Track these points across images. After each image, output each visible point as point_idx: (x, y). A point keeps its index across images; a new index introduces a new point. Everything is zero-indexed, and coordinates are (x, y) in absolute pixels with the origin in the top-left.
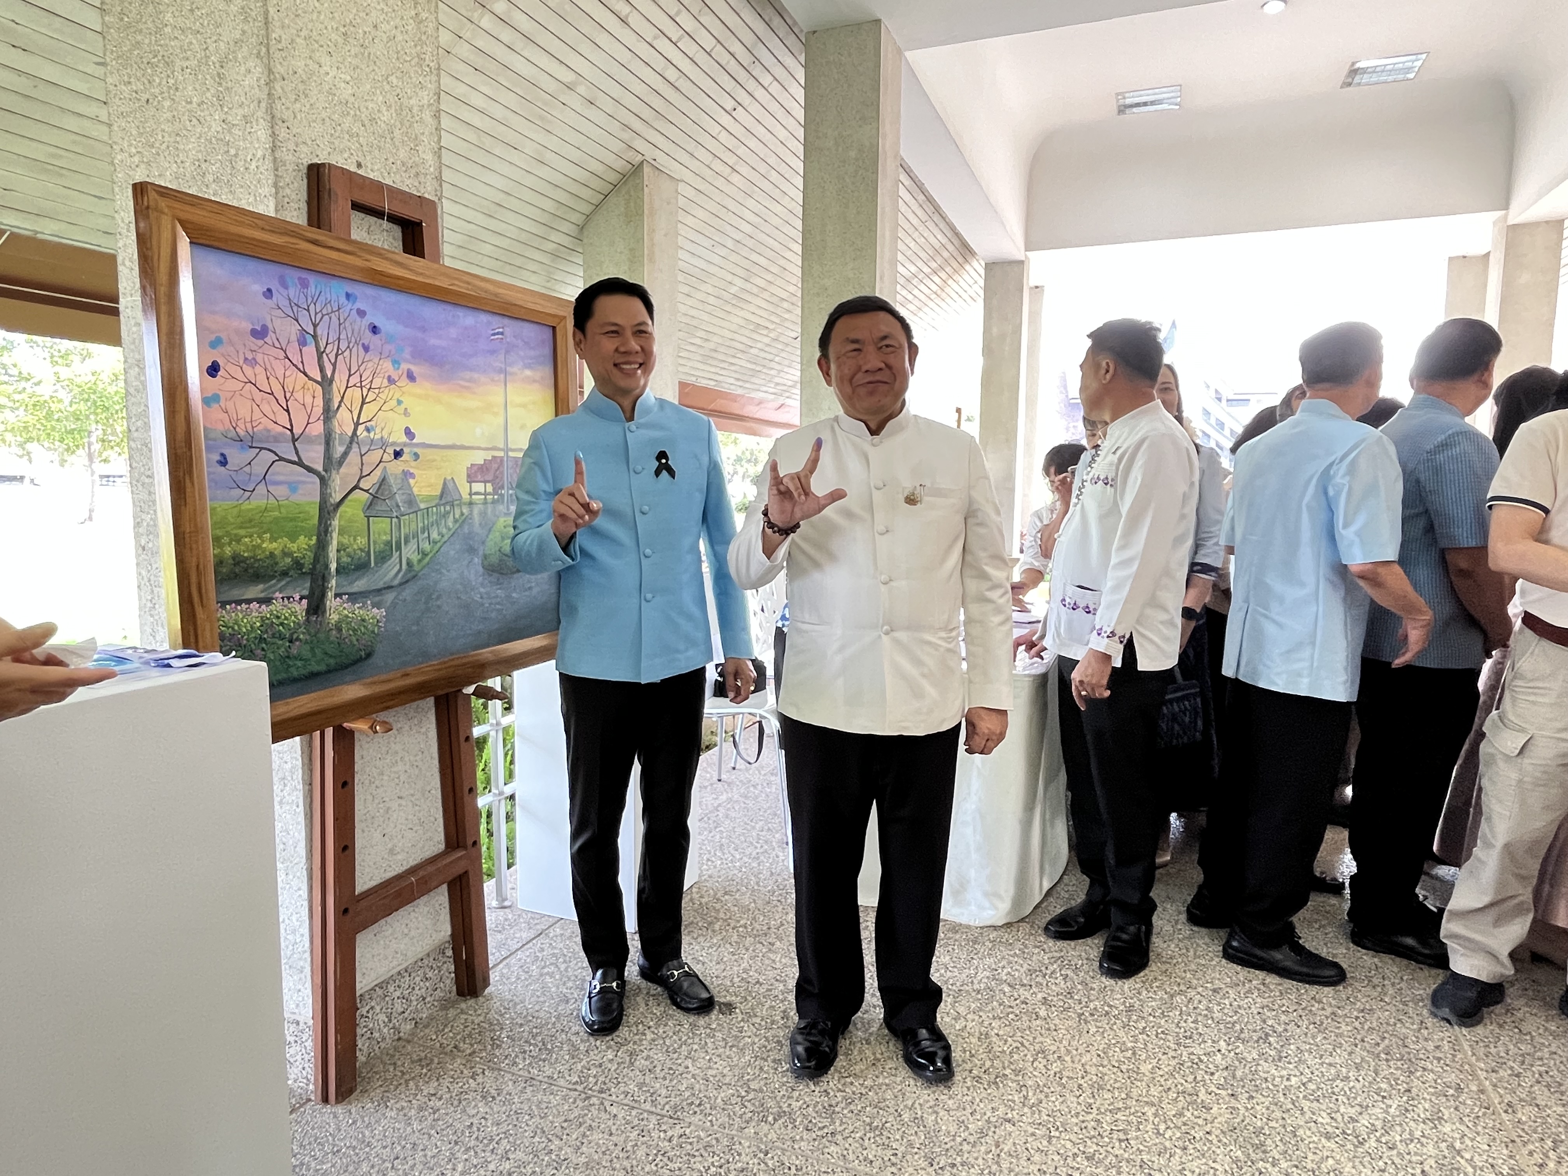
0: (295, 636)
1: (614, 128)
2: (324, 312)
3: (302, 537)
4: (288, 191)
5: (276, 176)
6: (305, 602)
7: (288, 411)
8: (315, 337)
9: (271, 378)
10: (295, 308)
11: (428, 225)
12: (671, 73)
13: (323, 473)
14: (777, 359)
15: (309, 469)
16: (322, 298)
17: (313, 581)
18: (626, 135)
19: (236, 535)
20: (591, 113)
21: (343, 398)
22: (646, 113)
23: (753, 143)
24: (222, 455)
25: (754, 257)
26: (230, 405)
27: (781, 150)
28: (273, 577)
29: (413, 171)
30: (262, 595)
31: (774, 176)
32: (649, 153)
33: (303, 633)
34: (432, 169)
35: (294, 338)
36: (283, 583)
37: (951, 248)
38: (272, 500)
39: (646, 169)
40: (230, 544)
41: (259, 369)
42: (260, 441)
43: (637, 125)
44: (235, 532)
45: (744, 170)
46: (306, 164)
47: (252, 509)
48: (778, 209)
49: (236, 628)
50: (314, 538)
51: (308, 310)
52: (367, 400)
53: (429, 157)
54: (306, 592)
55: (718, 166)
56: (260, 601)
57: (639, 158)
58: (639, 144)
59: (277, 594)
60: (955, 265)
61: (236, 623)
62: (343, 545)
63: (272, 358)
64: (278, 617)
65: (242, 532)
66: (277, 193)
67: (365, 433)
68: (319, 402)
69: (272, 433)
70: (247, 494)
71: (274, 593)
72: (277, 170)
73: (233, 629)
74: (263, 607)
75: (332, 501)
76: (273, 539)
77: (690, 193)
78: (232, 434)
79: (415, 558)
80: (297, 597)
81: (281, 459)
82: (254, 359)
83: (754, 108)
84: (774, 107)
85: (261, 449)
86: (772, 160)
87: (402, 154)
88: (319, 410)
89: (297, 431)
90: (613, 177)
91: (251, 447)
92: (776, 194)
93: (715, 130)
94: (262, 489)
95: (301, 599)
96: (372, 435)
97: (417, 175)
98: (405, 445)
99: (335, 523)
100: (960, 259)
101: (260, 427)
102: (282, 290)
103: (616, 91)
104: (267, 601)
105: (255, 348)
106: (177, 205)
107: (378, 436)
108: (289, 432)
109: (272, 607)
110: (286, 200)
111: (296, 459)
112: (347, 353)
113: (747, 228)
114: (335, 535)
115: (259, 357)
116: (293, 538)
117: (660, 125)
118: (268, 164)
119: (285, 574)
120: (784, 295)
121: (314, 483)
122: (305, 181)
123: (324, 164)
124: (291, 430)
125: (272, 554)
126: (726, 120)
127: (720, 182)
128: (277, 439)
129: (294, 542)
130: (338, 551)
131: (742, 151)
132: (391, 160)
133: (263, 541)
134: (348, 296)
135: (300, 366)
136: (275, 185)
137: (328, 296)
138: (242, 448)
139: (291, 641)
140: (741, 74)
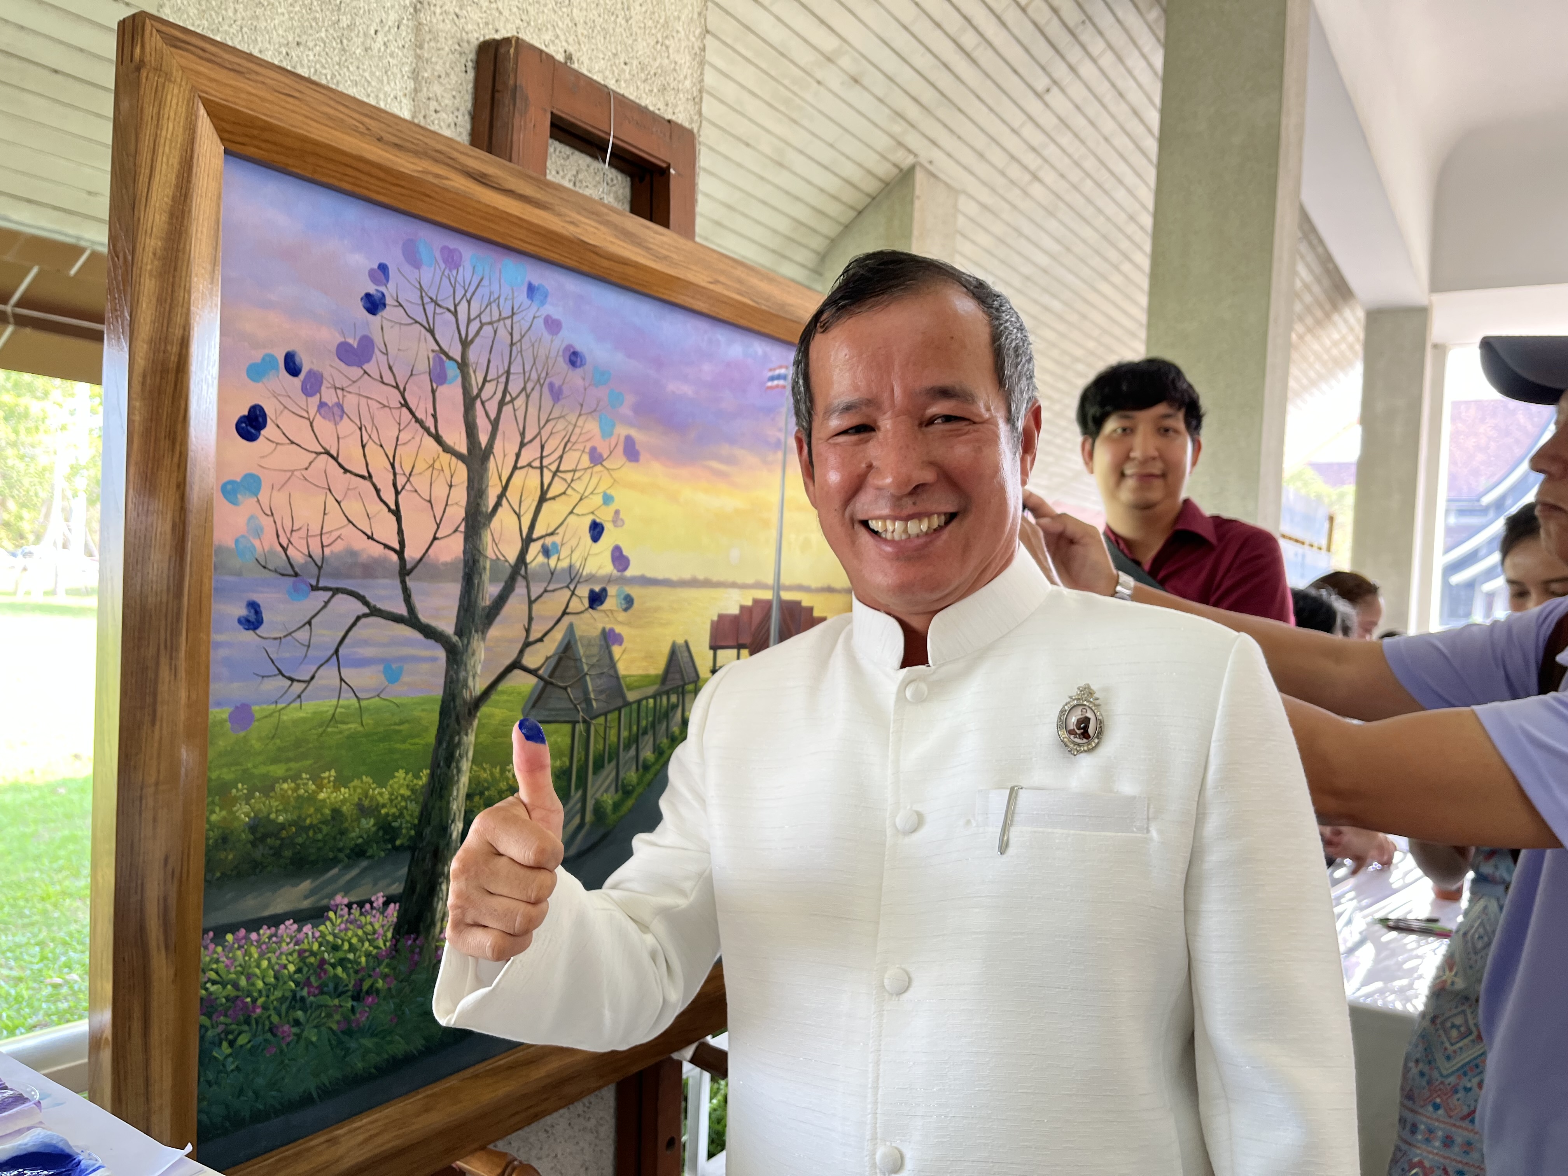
0: (366, 986)
1: (882, 116)
2: (485, 318)
3: (401, 774)
4: (437, 89)
5: (418, 57)
6: (393, 910)
7: (396, 513)
8: (463, 366)
9: (371, 448)
10: (430, 308)
11: (678, 174)
12: (969, 39)
13: (455, 639)
14: (1059, 441)
15: (429, 632)
16: (483, 291)
17: (413, 863)
18: (897, 128)
19: (265, 776)
20: (854, 95)
21: (505, 488)
22: (928, 96)
23: (1066, 139)
24: (254, 606)
25: (1046, 299)
26: (279, 500)
27: (1103, 150)
28: (335, 862)
29: (659, 81)
30: (306, 904)
31: (1088, 186)
32: (926, 152)
33: (385, 977)
34: (688, 83)
35: (422, 366)
36: (354, 872)
37: (1316, 289)
38: (347, 700)
39: (919, 176)
40: (248, 798)
41: (347, 427)
42: (337, 575)
43: (913, 112)
44: (263, 770)
45: (1049, 176)
46: (475, 43)
47: (304, 720)
48: (1087, 232)
49: (243, 982)
50: (426, 772)
51: (455, 314)
52: (549, 495)
53: (685, 60)
54: (397, 888)
55: (1015, 172)
56: (301, 917)
57: (910, 160)
58: (912, 140)
59: (341, 899)
60: (1319, 314)
61: (245, 971)
62: (479, 783)
63: (374, 405)
64: (335, 948)
65: (278, 770)
66: (416, 90)
67: (541, 559)
68: (460, 495)
69: (363, 558)
70: (297, 687)
71: (332, 896)
72: (421, 47)
73: (236, 986)
74: (308, 928)
75: (466, 695)
76: (341, 781)
77: (971, 208)
78: (280, 561)
79: (609, 799)
80: (379, 900)
81: (375, 612)
82: (340, 406)
83: (1074, 88)
84: (1103, 88)
85: (336, 591)
86: (1090, 164)
87: (642, 47)
88: (457, 513)
89: (412, 553)
90: (872, 186)
91: (315, 588)
92: (1089, 212)
93: (1017, 119)
94: (328, 676)
95: (386, 904)
96: (553, 562)
97: (663, 89)
98: (610, 580)
99: (470, 739)
100: (1328, 307)
101: (338, 547)
102: (407, 268)
103: (891, 64)
104: (317, 915)
105: (345, 383)
106: (204, 68)
107: (564, 564)
108: (394, 557)
109: (326, 928)
110: (433, 105)
111: (403, 610)
112: (520, 402)
113: (1043, 260)
114: (465, 765)
115: (350, 402)
116: (382, 776)
117: (944, 112)
118: (406, 35)
119: (359, 853)
120: (1079, 352)
121: (434, 659)
122: (471, 75)
123: (507, 41)
124: (400, 553)
125: (336, 812)
126: (1034, 106)
127: (1014, 195)
128: (369, 569)
129: (382, 785)
130: (469, 796)
131: (1051, 151)
132: (623, 57)
133: (320, 787)
134: (531, 289)
135: (430, 423)
136: (415, 75)
137: (495, 287)
138: (296, 590)
139: (357, 997)
140: (1063, 39)
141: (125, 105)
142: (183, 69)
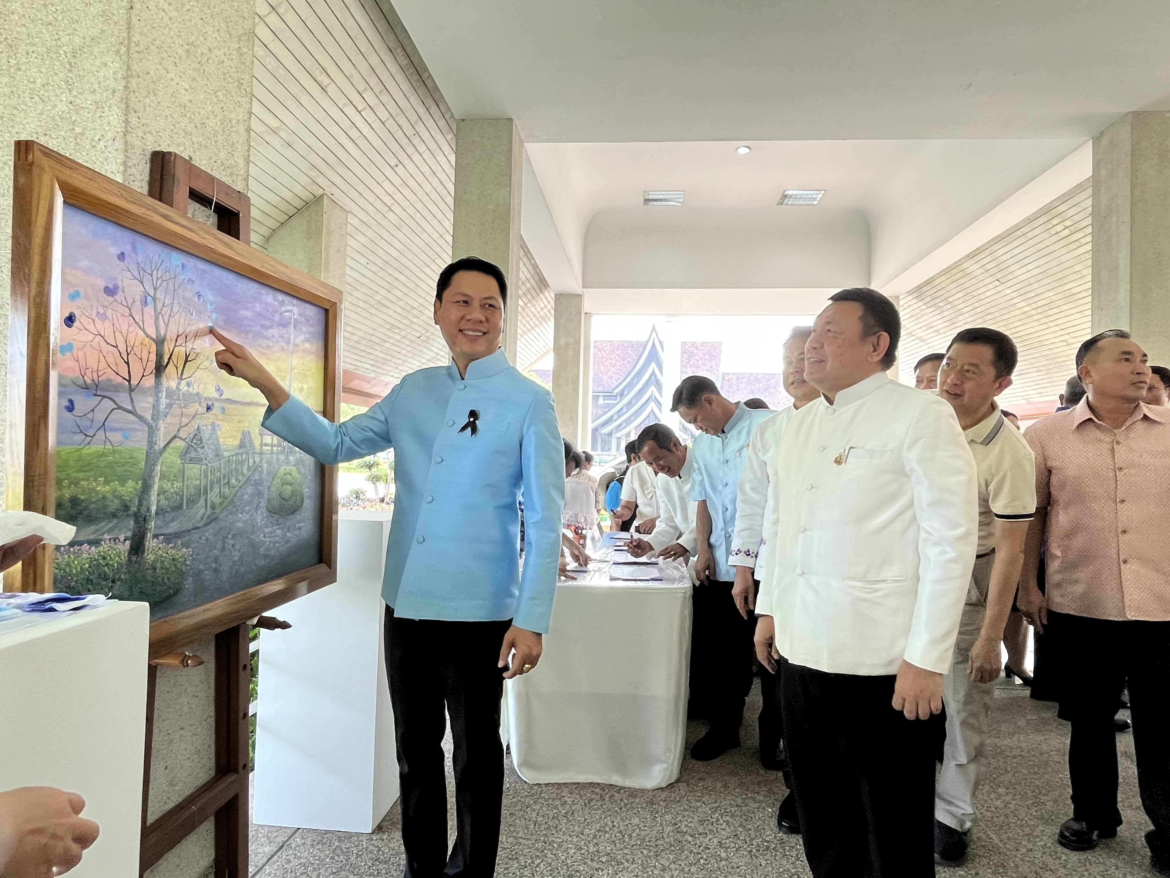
0: (117, 577)
1: (304, 166)
2: (164, 278)
3: (130, 481)
4: (134, 171)
5: (126, 156)
6: (128, 543)
7: (127, 363)
8: (154, 299)
9: (117, 333)
10: (141, 272)
11: (244, 216)
12: (354, 133)
13: (151, 422)
14: (403, 352)
15: (140, 417)
16: (163, 266)
17: (136, 522)
18: (313, 174)
19: (76, 478)
20: (289, 153)
21: (171, 355)
22: (331, 159)
23: (406, 192)
24: (71, 401)
25: (397, 274)
26: (81, 354)
27: (425, 199)
28: (103, 519)
29: (229, 171)
30: (92, 537)
31: (418, 217)
32: (329, 189)
33: (125, 573)
34: (242, 172)
35: (138, 298)
36: (111, 525)
37: (532, 281)
38: (109, 446)
39: (326, 200)
40: (69, 487)
41: (107, 324)
42: (103, 390)
43: (323, 167)
44: (74, 475)
45: (398, 210)
46: (150, 151)
47: (92, 454)
48: (418, 241)
49: (68, 570)
50: (140, 482)
51: (151, 275)
52: (189, 359)
53: (241, 162)
54: (129, 534)
55: (378, 204)
56: (91, 543)
57: (320, 192)
58: (322, 181)
59: (106, 536)
60: (534, 294)
61: (68, 565)
62: (162, 488)
63: (119, 315)
64: (104, 558)
65: (81, 475)
66: (125, 171)
67: (186, 388)
68: (153, 357)
69: (114, 383)
70: (88, 439)
71: (103, 534)
72: (127, 151)
73: (65, 571)
74: (93, 548)
75: (156, 447)
76: (107, 482)
77: (355, 222)
78: (81, 382)
79: (217, 501)
80: (122, 539)
81: (119, 408)
82: (104, 314)
83: (410, 166)
84: (425, 169)
85: (104, 397)
86: (419, 206)
87: (223, 154)
88: (152, 365)
89: (134, 382)
90: (299, 204)
91: (95, 395)
92: (419, 231)
93: (381, 179)
94: (101, 435)
95: (125, 540)
96: (191, 389)
97: (231, 174)
98: (217, 400)
99: (158, 468)
100: (538, 290)
101: (104, 377)
102: (132, 254)
103: (311, 140)
104: (96, 543)
105: (107, 304)
106: (58, 166)
107: (195, 391)
108: (127, 383)
109: (101, 549)
110: (132, 178)
111: (130, 408)
112: (177, 316)
113: (394, 253)
114: (157, 480)
115: (109, 312)
116: (123, 482)
117: (340, 169)
118: (119, 144)
119: (114, 515)
120: (415, 304)
121: (144, 431)
122: (148, 165)
123: (170, 153)
124: (129, 381)
125: (104, 498)
126: (389, 172)
127: (378, 217)
128: (117, 388)
129: (123, 486)
130: (158, 495)
131: (398, 197)
132: (214, 159)
133: (98, 485)
134: (183, 266)
135: (141, 324)
136: (125, 164)
137: (168, 264)
138: (88, 395)
139: (113, 582)
140: (404, 141)
141: (22, 180)
142: (50, 167)
